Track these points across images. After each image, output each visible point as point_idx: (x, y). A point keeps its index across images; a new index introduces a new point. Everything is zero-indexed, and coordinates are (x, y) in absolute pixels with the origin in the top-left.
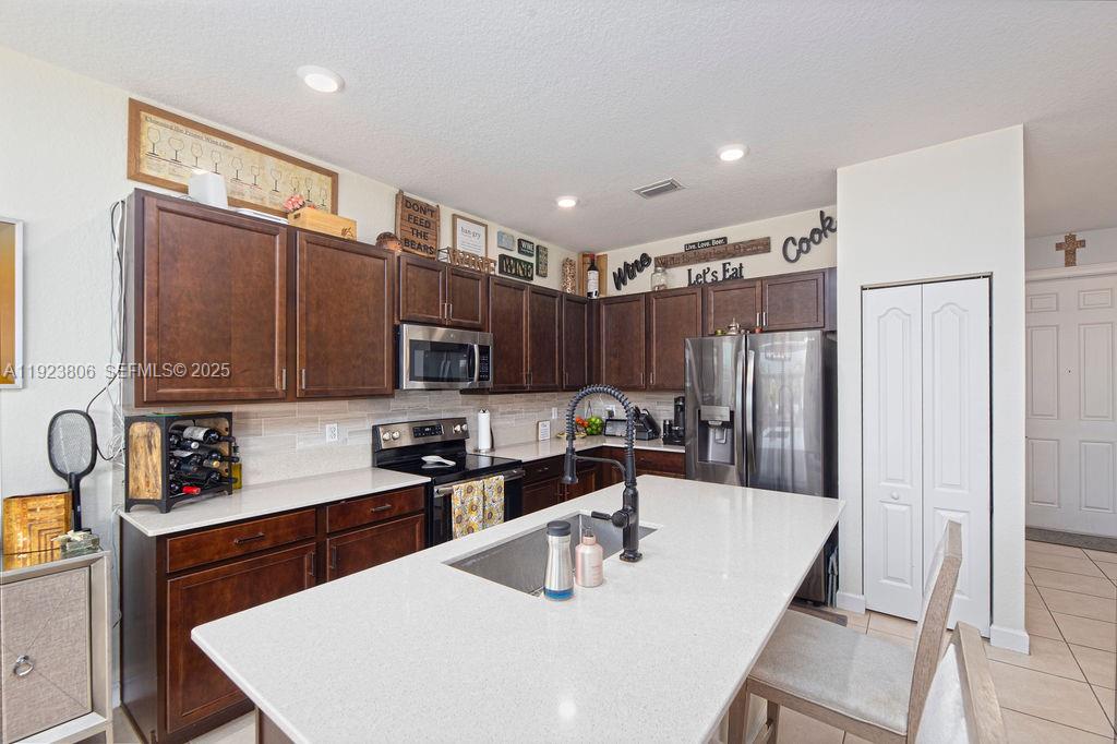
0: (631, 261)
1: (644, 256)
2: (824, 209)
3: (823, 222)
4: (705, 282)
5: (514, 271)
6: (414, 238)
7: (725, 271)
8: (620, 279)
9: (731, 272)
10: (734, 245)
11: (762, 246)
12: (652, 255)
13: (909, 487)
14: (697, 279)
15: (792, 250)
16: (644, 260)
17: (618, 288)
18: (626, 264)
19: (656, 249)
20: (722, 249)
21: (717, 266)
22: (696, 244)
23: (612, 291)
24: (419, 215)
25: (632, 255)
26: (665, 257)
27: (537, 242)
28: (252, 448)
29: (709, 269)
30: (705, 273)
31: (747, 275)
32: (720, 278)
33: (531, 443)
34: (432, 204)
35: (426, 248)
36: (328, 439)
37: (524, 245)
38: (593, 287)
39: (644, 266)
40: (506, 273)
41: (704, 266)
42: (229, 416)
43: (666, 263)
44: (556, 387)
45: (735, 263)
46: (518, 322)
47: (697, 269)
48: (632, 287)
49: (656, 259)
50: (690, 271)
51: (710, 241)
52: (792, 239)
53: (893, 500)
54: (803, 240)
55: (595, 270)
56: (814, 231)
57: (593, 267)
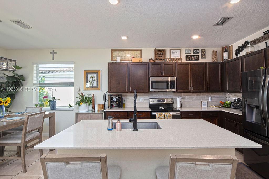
0: (241, 45)
5: (191, 59)
6: (159, 58)
8: (237, 53)
12: (249, 41)
16: (247, 43)
17: (237, 55)
18: (239, 47)
19: (250, 38)
22: (268, 31)
23: (235, 57)
24: (160, 52)
25: (241, 43)
26: (255, 40)
27: (200, 49)
28: (127, 101)
33: (200, 107)
34: (164, 49)
35: (162, 59)
36: (140, 101)
37: (195, 51)
40: (188, 60)
42: (121, 95)
43: (255, 42)
44: (204, 91)
46: (187, 73)
48: (242, 54)
49: (251, 42)
50: (266, 43)
57: (226, 51)
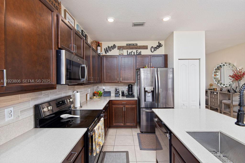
0: (110, 46)
1: (114, 45)
2: (160, 41)
3: (159, 44)
4: (132, 54)
7: (137, 52)
8: (106, 51)
9: (138, 53)
10: (139, 46)
11: (146, 48)
12: (117, 45)
13: (186, 102)
14: (130, 53)
15: (153, 50)
16: (114, 46)
17: (106, 53)
18: (109, 47)
19: (118, 44)
20: (136, 47)
21: (135, 51)
22: (130, 44)
23: (104, 53)
25: (111, 44)
29: (132, 51)
30: (131, 52)
31: (142, 54)
32: (136, 54)
38: (99, 52)
39: (114, 48)
41: (131, 50)
43: (120, 48)
45: (139, 51)
47: (130, 51)
48: (109, 53)
49: (118, 46)
50: (127, 51)
51: (133, 44)
52: (153, 47)
53: (184, 105)
54: (155, 48)
55: (100, 46)
56: (157, 46)
